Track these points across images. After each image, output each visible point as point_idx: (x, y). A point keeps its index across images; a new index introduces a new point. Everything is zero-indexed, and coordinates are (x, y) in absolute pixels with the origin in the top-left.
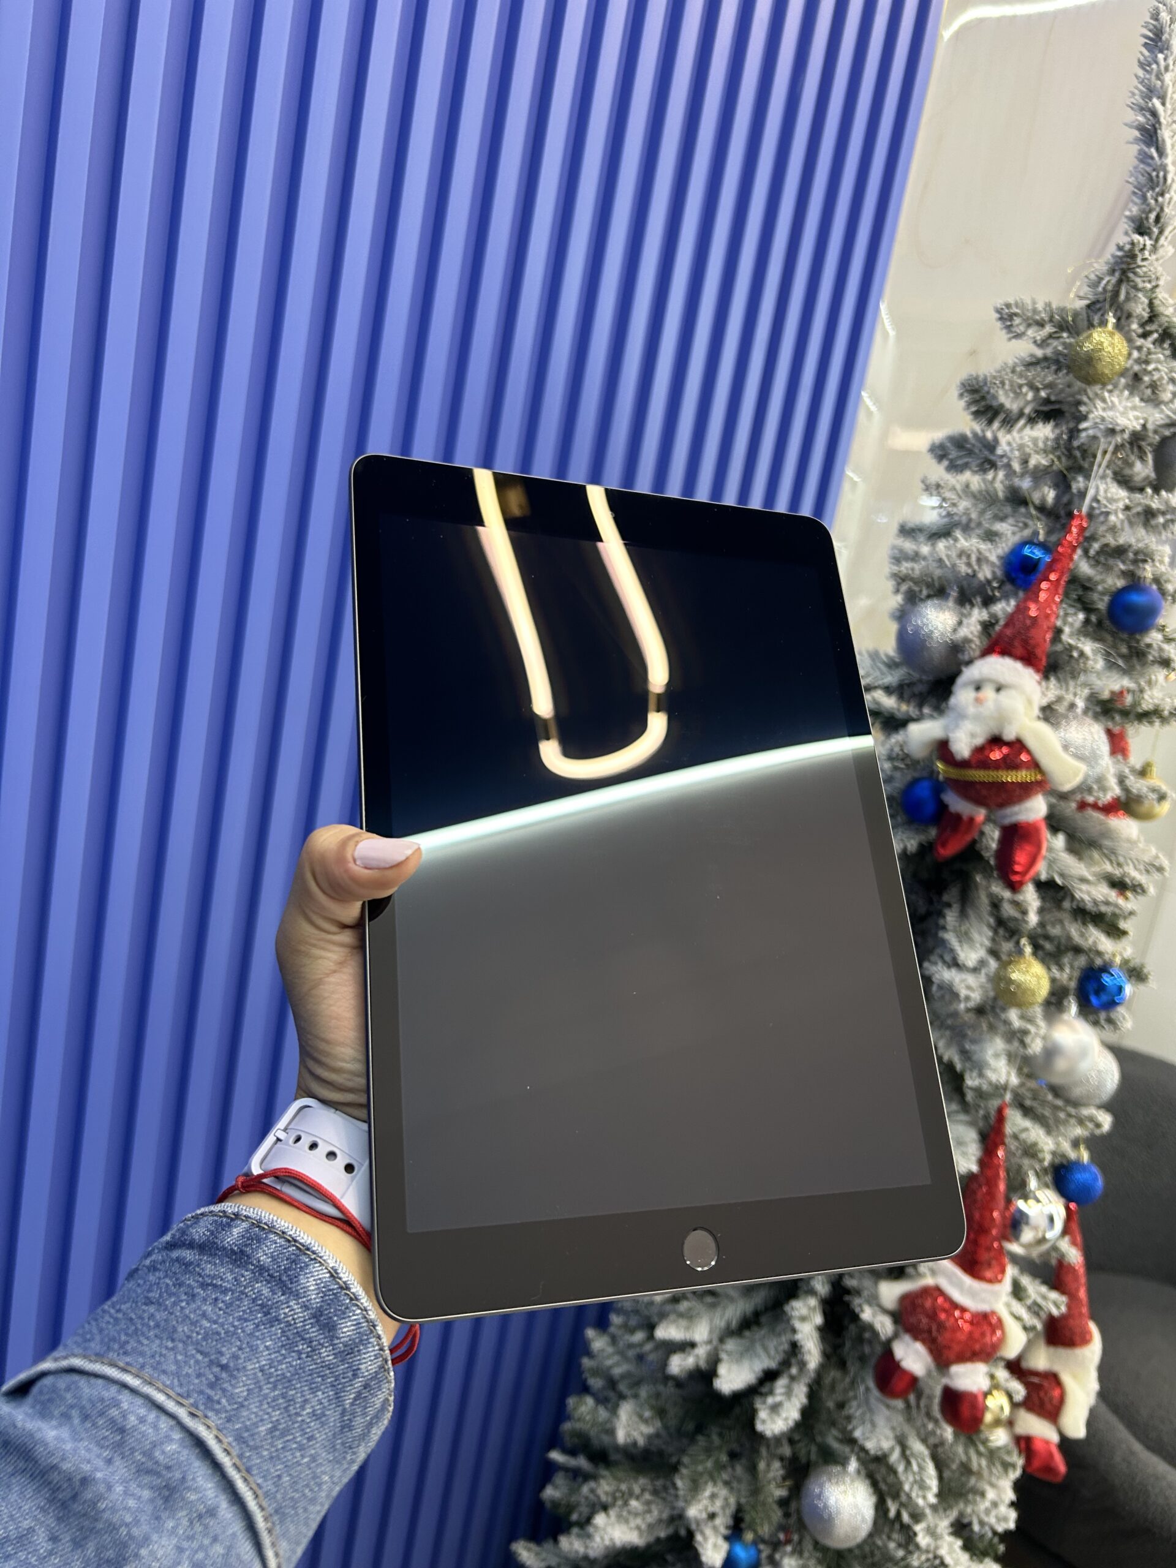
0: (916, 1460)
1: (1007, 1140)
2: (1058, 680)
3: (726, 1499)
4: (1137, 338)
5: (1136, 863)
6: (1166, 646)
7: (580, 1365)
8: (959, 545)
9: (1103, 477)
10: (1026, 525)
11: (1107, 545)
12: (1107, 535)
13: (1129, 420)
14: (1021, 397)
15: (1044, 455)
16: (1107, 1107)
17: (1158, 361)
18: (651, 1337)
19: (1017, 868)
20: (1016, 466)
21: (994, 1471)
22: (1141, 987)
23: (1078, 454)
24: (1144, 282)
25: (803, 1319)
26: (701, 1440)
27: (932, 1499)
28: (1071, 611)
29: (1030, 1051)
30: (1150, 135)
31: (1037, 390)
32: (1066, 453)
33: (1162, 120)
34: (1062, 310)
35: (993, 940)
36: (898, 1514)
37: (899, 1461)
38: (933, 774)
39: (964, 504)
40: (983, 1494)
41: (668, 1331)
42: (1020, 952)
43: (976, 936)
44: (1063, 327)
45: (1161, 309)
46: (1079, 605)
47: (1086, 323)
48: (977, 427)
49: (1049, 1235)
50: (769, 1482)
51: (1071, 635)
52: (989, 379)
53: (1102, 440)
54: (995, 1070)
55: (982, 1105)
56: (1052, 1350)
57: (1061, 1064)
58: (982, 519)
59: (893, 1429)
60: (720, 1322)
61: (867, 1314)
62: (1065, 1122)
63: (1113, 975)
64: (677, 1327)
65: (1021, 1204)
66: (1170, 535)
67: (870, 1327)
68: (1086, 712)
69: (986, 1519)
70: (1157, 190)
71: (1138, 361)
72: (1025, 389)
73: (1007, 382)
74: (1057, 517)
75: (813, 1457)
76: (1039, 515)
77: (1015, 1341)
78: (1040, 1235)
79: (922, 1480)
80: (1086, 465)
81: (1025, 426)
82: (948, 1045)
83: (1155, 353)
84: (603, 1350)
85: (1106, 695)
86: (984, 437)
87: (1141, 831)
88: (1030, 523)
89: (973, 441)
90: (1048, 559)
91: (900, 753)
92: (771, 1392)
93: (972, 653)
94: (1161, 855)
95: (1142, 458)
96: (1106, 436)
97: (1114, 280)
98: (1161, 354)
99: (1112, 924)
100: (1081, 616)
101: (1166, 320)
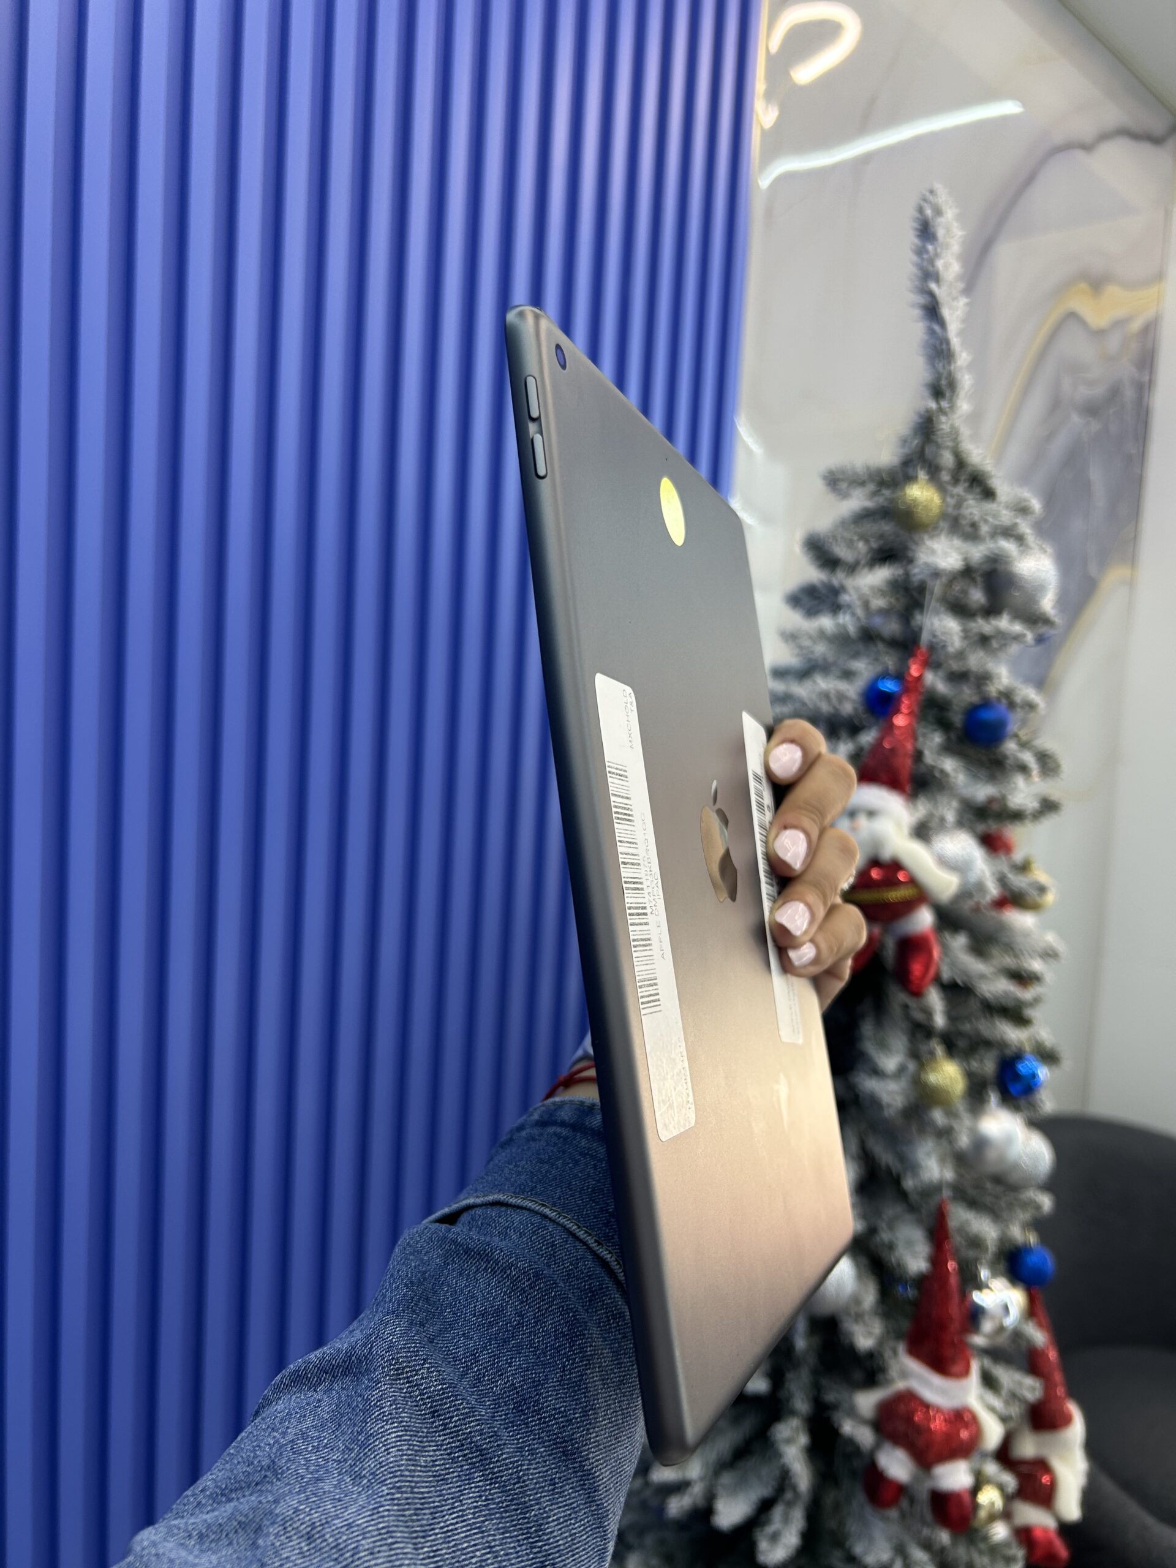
1: (953, 1235)
5: (1032, 951)
6: (1022, 753)
8: (818, 688)
9: (937, 611)
10: (877, 661)
11: (955, 670)
12: (951, 661)
13: (951, 562)
14: (855, 549)
15: (884, 599)
16: (1047, 1187)
17: (971, 505)
23: (914, 593)
25: (789, 1441)
28: (929, 730)
29: (959, 1146)
31: (869, 542)
32: (904, 593)
33: (940, 300)
34: (879, 471)
35: (911, 1043)
39: (820, 649)
43: (893, 1042)
44: (882, 483)
46: (936, 725)
47: (901, 478)
48: (824, 576)
49: (1008, 1323)
51: (932, 757)
52: (825, 538)
53: (930, 582)
54: (928, 1170)
55: (924, 1203)
56: (1038, 1435)
58: (838, 659)
59: (889, 1539)
60: (713, 1457)
61: (848, 1428)
62: (1010, 1209)
63: (1025, 1063)
64: (671, 1469)
65: (975, 1295)
66: (1005, 656)
68: (957, 823)
70: (945, 359)
71: (954, 506)
72: (856, 542)
73: (841, 539)
74: (904, 648)
76: (888, 649)
77: (993, 1433)
78: (998, 1325)
80: (920, 600)
81: (864, 571)
82: (885, 1148)
83: (967, 499)
85: (976, 801)
86: (831, 584)
87: (1036, 921)
88: (881, 658)
89: (822, 589)
92: (768, 1522)
94: (1055, 942)
95: (975, 586)
96: (933, 579)
97: (918, 441)
98: (973, 499)
99: (1016, 1014)
100: (937, 738)
101: (974, 469)
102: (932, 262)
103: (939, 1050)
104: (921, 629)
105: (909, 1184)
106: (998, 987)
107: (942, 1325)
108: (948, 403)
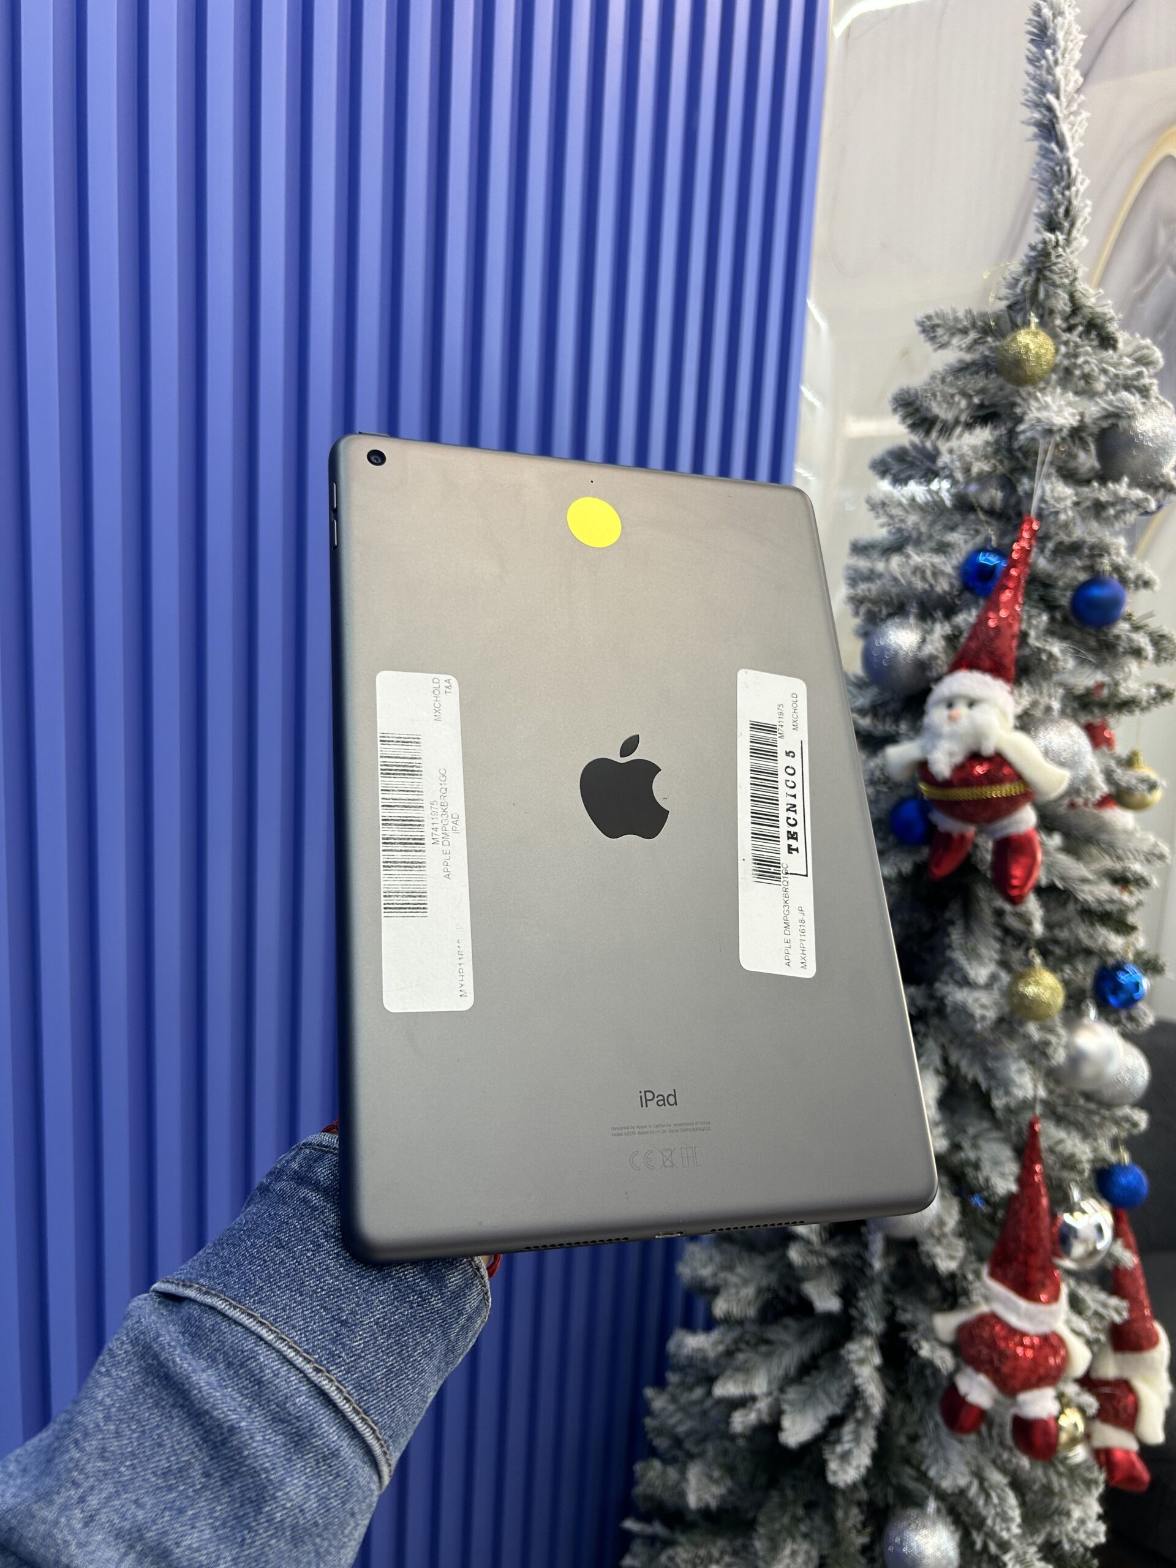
0: (996, 1491)
1: (1044, 1155)
2: (1031, 683)
3: (807, 1553)
4: (1063, 334)
5: (1135, 853)
6: (1135, 636)
7: (643, 1427)
8: (912, 562)
9: (1048, 476)
10: (977, 532)
11: (1061, 543)
12: (1060, 532)
13: (1065, 418)
14: (954, 406)
15: (986, 461)
16: (1142, 1104)
17: (1087, 354)
18: (709, 1393)
19: (1015, 882)
20: (959, 476)
21: (1077, 1490)
22: (1159, 979)
23: (1020, 455)
24: (1061, 278)
25: (862, 1362)
26: (775, 1497)
27: (1016, 1530)
28: (1034, 612)
29: (1054, 1062)
30: (1049, 130)
31: (969, 397)
32: (1008, 455)
33: (1059, 114)
34: (983, 315)
35: (1002, 952)
36: (985, 1547)
37: (978, 1495)
38: (917, 793)
39: (912, 519)
40: (1068, 1514)
41: (727, 1388)
42: (1029, 964)
43: (983, 951)
44: (986, 331)
45: (1084, 301)
46: (1041, 605)
47: (1009, 325)
48: (916, 439)
49: (1101, 1246)
50: (849, 1531)
51: (1038, 638)
52: (920, 393)
53: (1041, 441)
54: (1021, 1087)
55: (1013, 1120)
56: (1120, 1356)
57: (1088, 1071)
58: (932, 531)
59: (968, 1464)
60: (778, 1372)
61: (925, 1350)
62: (1101, 1126)
63: (1128, 972)
64: (735, 1382)
65: (1067, 1218)
66: (1122, 525)
67: (929, 1364)
68: (1063, 713)
69: (1076, 1537)
70: (1063, 184)
71: (1067, 356)
72: (957, 398)
73: (938, 394)
74: (1009, 519)
75: (891, 1500)
76: (989, 520)
77: (1080, 1358)
78: (1091, 1248)
79: (1004, 1512)
80: (1029, 464)
81: (962, 432)
82: (972, 1062)
83: (1083, 346)
84: (664, 1409)
85: (1080, 689)
86: (924, 447)
87: (1137, 820)
88: (982, 529)
89: (914, 453)
90: (1004, 565)
91: (882, 777)
92: (838, 1441)
93: (939, 670)
94: (1160, 843)
95: (1086, 449)
96: (1044, 437)
97: (1030, 280)
98: (1090, 346)
99: (1119, 921)
100: (1043, 620)
101: (1091, 312)
102: (1050, 71)
103: (1037, 962)
104: (1030, 496)
105: (998, 1102)
106: (1099, 892)
107: (1031, 1248)
108: (1066, 236)
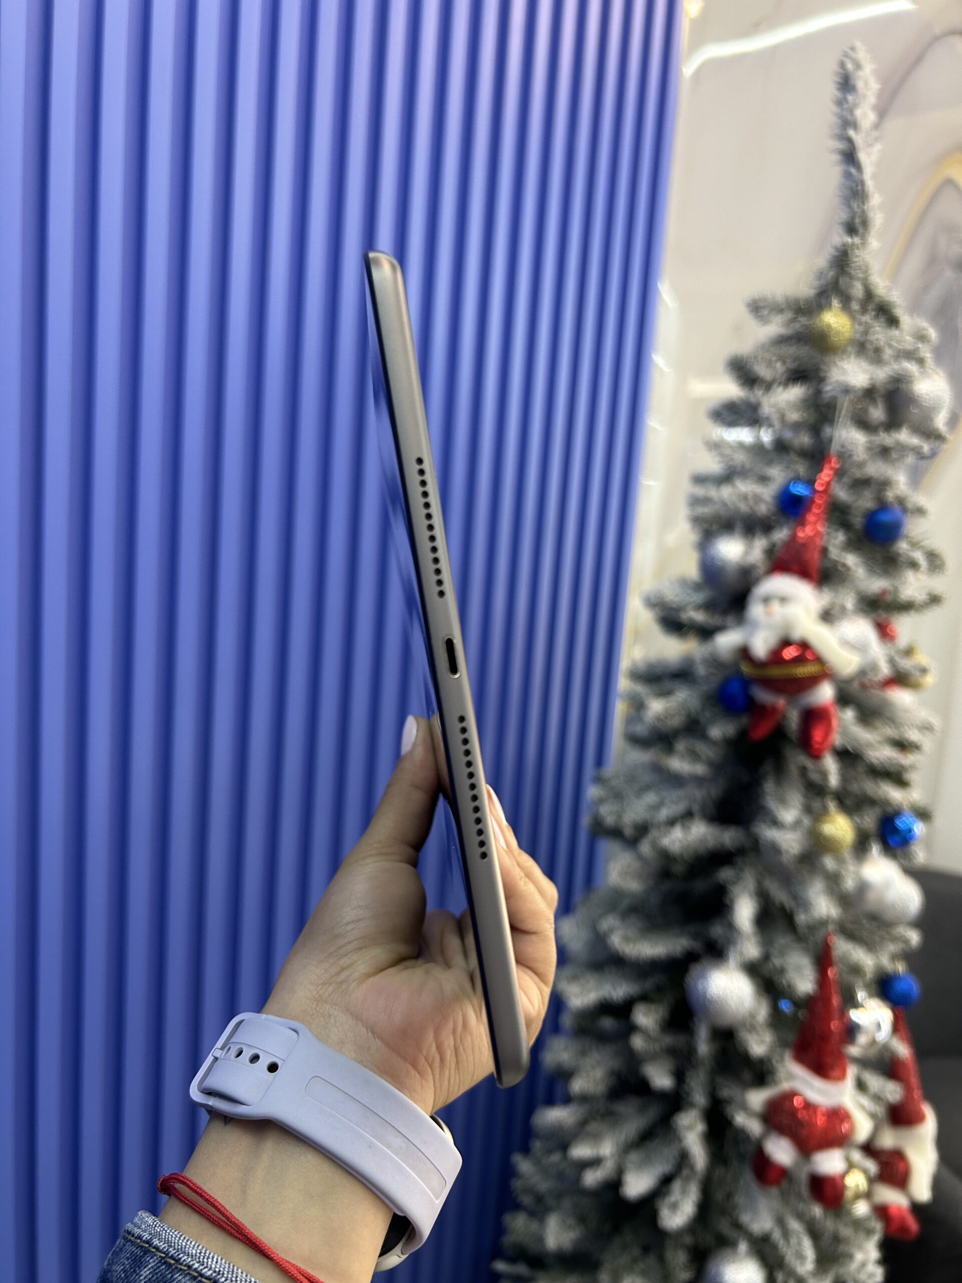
0: (795, 1235)
1: (835, 962)
2: (830, 586)
5: (911, 724)
6: (913, 553)
8: (738, 491)
9: (845, 424)
10: (790, 468)
11: (855, 478)
12: (853, 470)
13: (859, 381)
14: (773, 368)
15: (797, 413)
16: (914, 926)
17: (877, 332)
18: (565, 1156)
20: (778, 424)
21: (860, 1236)
23: (823, 408)
24: (858, 273)
25: (690, 1128)
26: (617, 1239)
27: (811, 1267)
28: (833, 531)
29: (845, 889)
31: (786, 363)
32: (815, 409)
33: (858, 145)
34: (796, 300)
35: (806, 800)
37: (780, 1239)
39: (739, 457)
40: (852, 1258)
41: (581, 1151)
43: (790, 800)
44: (799, 312)
46: (839, 526)
47: (816, 307)
48: (743, 393)
49: (881, 1037)
50: (676, 1268)
51: (836, 553)
52: (747, 359)
53: (840, 398)
54: (818, 908)
55: (812, 935)
56: (895, 1130)
58: (755, 466)
59: (773, 1212)
60: (622, 1138)
61: (740, 1119)
62: (881, 942)
63: (903, 818)
65: (852, 1014)
66: (904, 465)
67: (743, 1131)
68: (856, 611)
69: (857, 1277)
70: (859, 199)
71: (862, 333)
72: (775, 362)
73: (760, 359)
74: (814, 458)
75: (710, 1243)
76: (799, 457)
77: (863, 1127)
78: (871, 1039)
79: (801, 1252)
80: (830, 415)
81: (779, 389)
82: (780, 888)
83: (874, 326)
84: (528, 1172)
85: (870, 593)
86: (750, 400)
88: (793, 466)
89: (741, 405)
92: (669, 1194)
93: (759, 574)
94: (930, 717)
95: (876, 405)
96: (842, 395)
97: (833, 273)
98: (879, 326)
99: (897, 777)
100: (840, 537)
101: (881, 300)
102: (851, 111)
103: (832, 806)
104: (830, 440)
105: (801, 918)
106: (883, 754)
107: (825, 1037)
108: (861, 240)
